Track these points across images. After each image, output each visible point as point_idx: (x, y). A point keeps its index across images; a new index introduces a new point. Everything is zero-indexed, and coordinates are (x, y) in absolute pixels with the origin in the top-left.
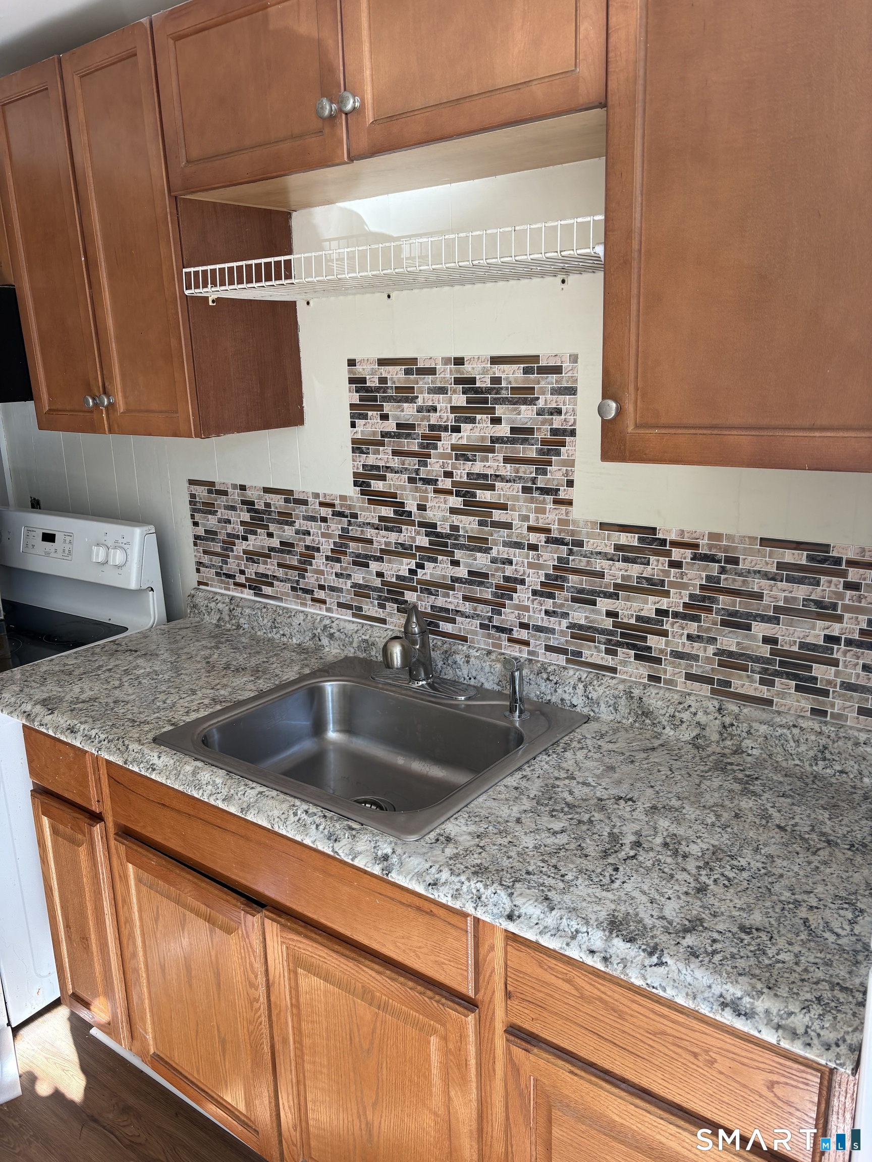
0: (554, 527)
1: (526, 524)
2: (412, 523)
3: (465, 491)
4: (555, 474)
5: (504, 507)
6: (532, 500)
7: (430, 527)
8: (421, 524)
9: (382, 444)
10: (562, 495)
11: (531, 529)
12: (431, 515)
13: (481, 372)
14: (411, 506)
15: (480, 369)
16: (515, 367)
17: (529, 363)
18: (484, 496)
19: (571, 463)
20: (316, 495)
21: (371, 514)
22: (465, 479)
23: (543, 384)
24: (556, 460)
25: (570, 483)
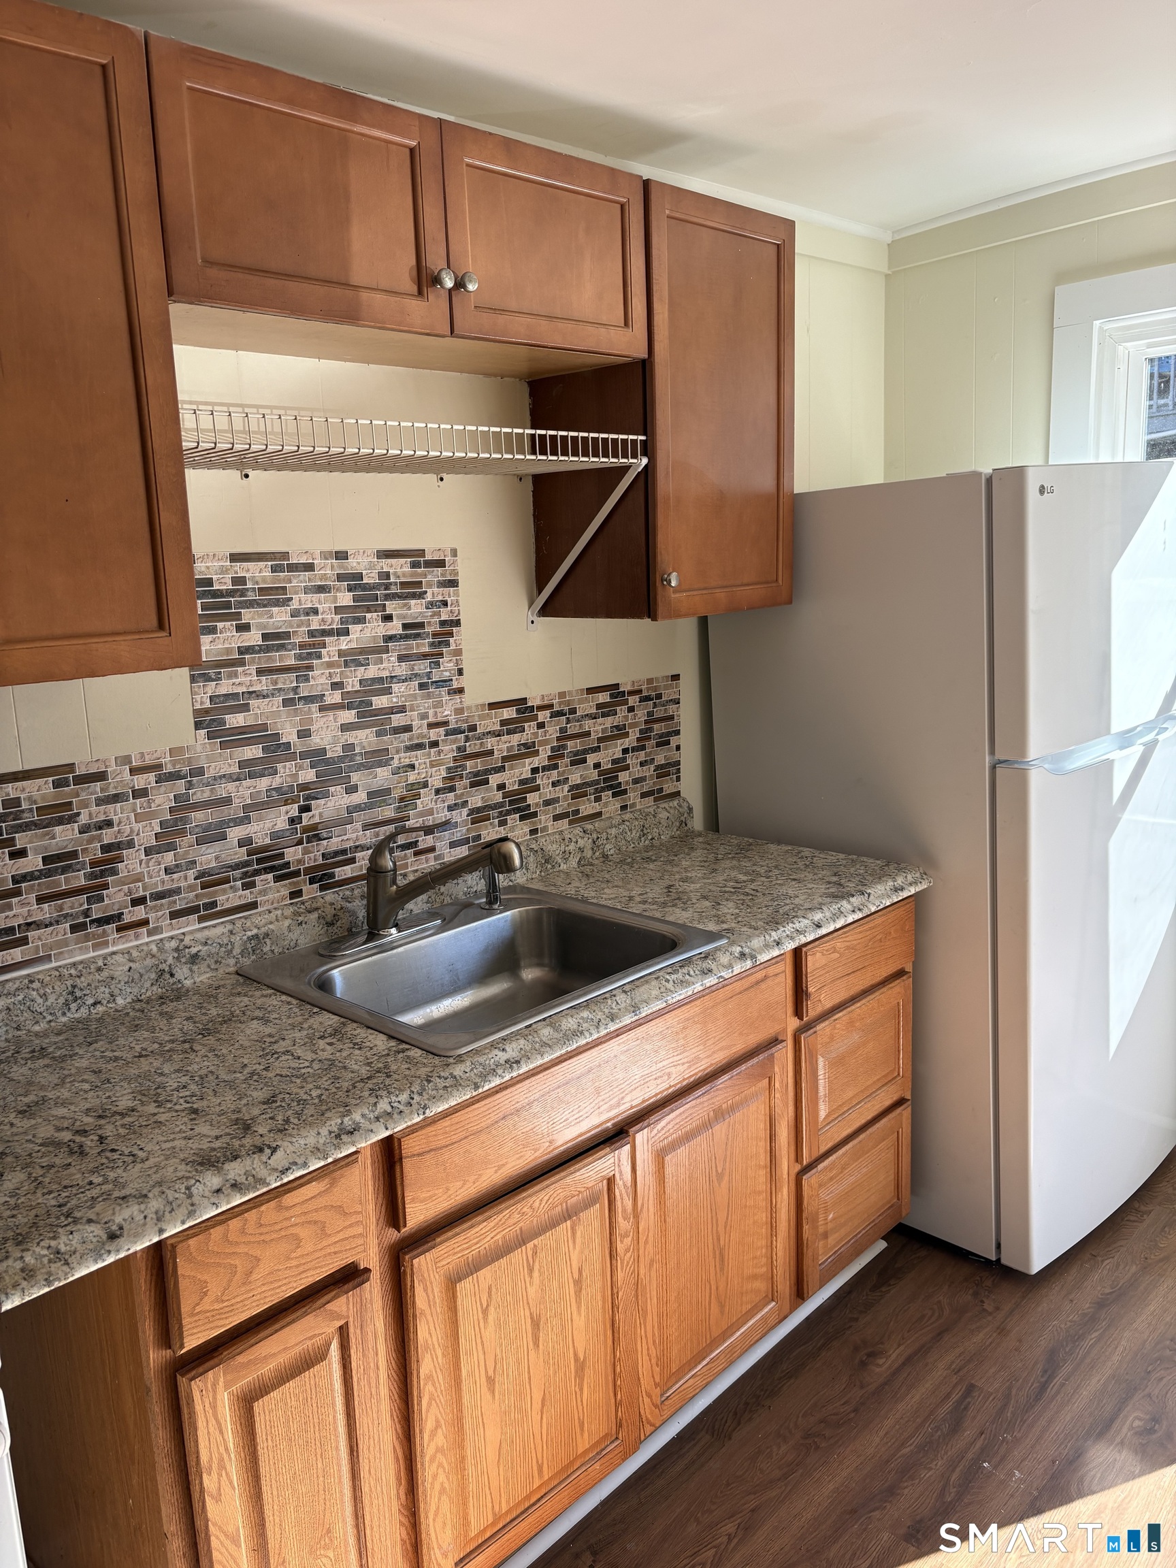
0: (452, 719)
1: (425, 722)
2: (292, 757)
3: (359, 702)
4: (447, 665)
5: (402, 710)
6: (429, 696)
7: (317, 756)
8: (303, 756)
9: (241, 663)
10: (455, 685)
11: (431, 726)
12: (316, 741)
13: (368, 567)
14: (289, 735)
15: (366, 563)
16: (402, 561)
17: (416, 557)
18: (380, 702)
19: (458, 652)
20: (126, 760)
21: (226, 762)
22: (357, 687)
23: (429, 578)
24: (447, 651)
25: (460, 672)
